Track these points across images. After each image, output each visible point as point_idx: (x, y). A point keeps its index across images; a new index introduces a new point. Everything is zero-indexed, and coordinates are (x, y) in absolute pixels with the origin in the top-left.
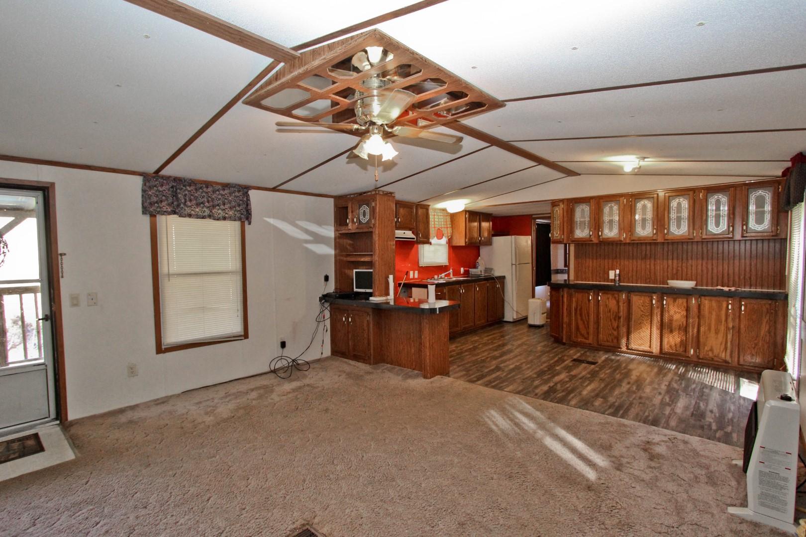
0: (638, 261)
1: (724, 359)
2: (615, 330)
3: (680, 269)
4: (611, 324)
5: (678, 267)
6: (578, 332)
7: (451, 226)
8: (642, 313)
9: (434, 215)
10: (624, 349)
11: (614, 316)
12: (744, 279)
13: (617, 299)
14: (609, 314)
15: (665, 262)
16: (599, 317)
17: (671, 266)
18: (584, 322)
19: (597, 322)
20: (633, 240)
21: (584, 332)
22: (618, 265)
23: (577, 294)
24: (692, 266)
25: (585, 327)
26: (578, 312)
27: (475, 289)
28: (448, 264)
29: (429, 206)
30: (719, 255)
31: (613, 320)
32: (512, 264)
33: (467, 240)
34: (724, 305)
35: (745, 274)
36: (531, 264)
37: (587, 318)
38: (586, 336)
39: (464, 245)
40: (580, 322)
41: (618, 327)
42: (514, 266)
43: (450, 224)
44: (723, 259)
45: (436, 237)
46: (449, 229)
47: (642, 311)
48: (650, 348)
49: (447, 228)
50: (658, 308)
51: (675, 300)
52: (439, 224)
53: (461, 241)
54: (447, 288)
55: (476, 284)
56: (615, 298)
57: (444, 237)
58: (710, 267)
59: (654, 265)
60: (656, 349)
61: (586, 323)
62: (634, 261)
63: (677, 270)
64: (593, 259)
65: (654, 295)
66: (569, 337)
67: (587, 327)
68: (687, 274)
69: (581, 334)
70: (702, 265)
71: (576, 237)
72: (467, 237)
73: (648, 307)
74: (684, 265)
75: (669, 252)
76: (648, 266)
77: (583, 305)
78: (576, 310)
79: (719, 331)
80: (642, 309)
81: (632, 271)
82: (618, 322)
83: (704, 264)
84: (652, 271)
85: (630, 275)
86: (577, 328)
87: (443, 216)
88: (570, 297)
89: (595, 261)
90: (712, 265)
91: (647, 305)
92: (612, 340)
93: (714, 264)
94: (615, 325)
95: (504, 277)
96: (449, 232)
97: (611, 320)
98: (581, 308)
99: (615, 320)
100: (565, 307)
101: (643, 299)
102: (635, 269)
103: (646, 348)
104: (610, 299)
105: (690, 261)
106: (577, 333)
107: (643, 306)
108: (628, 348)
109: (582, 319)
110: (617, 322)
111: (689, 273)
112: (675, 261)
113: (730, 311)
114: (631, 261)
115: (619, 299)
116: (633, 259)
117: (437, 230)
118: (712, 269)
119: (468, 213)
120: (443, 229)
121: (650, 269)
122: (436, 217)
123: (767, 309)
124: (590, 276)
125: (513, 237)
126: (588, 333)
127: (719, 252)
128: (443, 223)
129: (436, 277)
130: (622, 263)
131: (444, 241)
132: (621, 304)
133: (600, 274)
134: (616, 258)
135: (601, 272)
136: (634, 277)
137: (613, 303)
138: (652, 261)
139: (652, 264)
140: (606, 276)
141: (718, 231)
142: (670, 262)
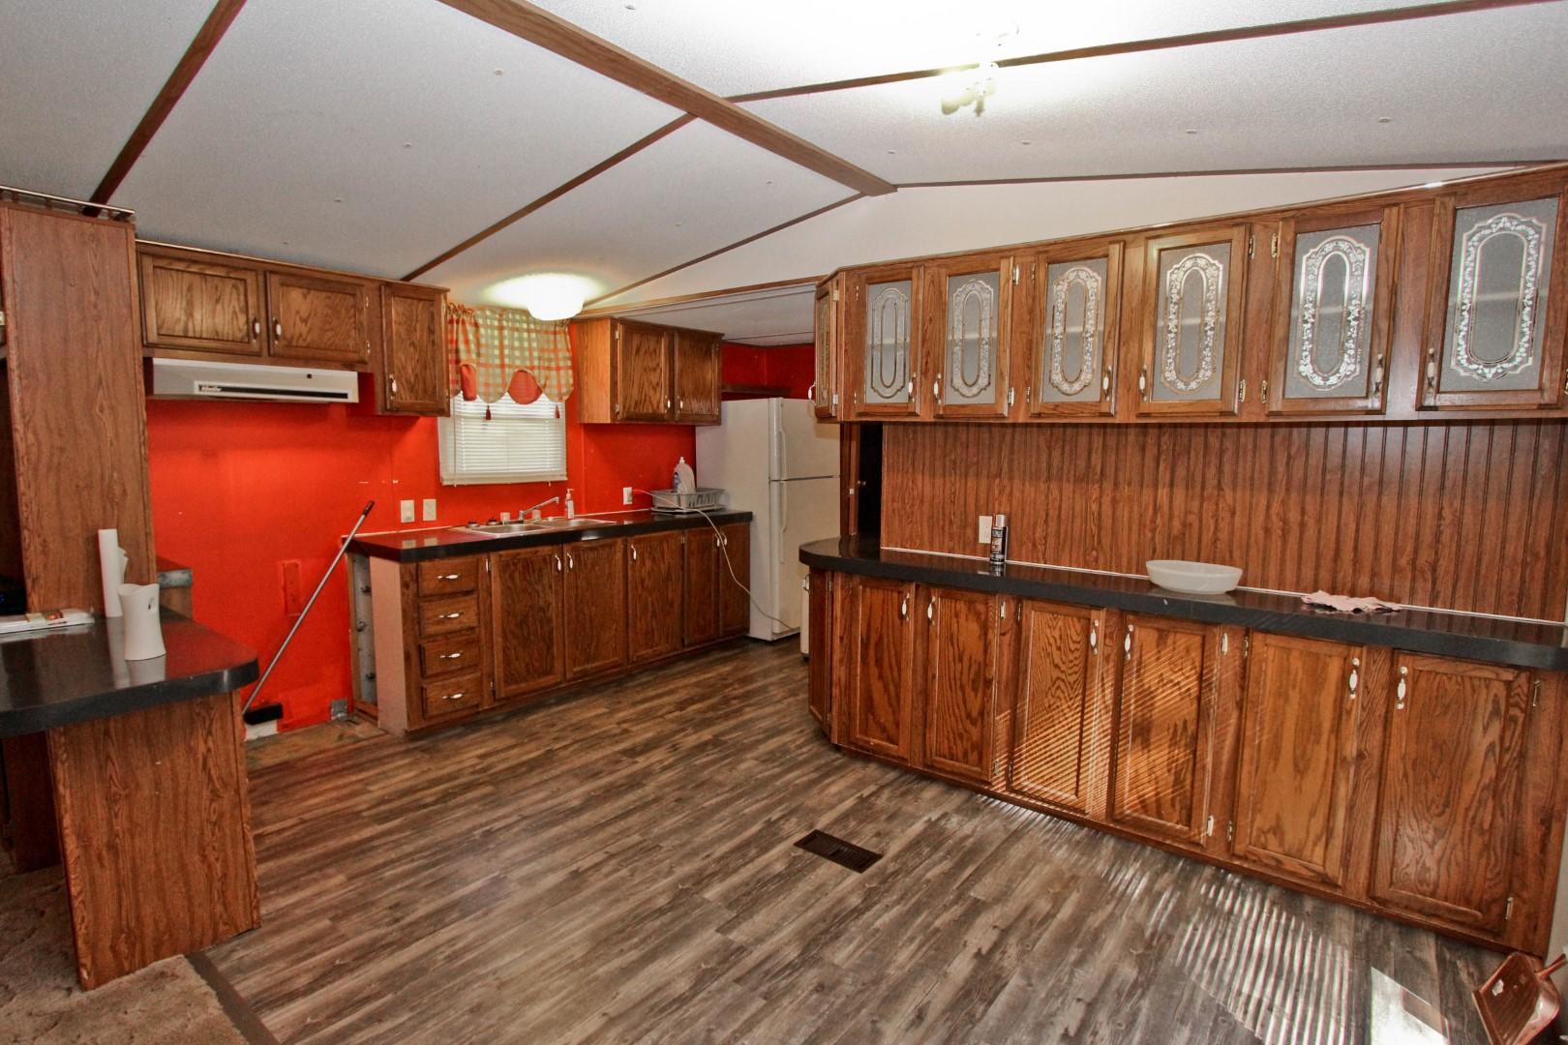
0: (1065, 485)
1: (1320, 869)
2: (974, 723)
3: (1193, 519)
4: (965, 702)
5: (1187, 512)
6: (871, 717)
7: (569, 363)
8: (1056, 674)
9: (501, 328)
10: (999, 787)
11: (972, 676)
12: (1414, 568)
13: (983, 617)
14: (959, 666)
15: (1147, 494)
16: (930, 675)
17: (1166, 509)
18: (886, 689)
19: (926, 694)
20: (1040, 415)
21: (885, 717)
22: (1004, 499)
23: (868, 590)
24: (1233, 514)
25: (891, 705)
26: (872, 653)
27: (626, 553)
28: (565, 479)
29: (446, 291)
30: (1328, 477)
31: (968, 690)
32: (771, 481)
33: (618, 408)
34: (1334, 669)
35: (1416, 551)
37: (896, 674)
38: (892, 731)
39: (609, 421)
40: (877, 687)
41: (982, 713)
42: (775, 485)
43: (565, 359)
44: (1341, 494)
45: (507, 396)
46: (562, 372)
47: (1057, 666)
48: (1076, 794)
49: (558, 369)
50: (1107, 659)
51: (1162, 637)
52: (523, 358)
53: (600, 410)
54: (494, 556)
55: (629, 539)
56: (978, 614)
57: (543, 396)
58: (1294, 516)
59: (1114, 502)
60: (1094, 802)
61: (892, 688)
62: (1053, 486)
63: (1186, 525)
64: (933, 475)
65: (1094, 613)
66: (847, 731)
67: (895, 705)
68: (1216, 540)
69: (878, 723)
70: (1268, 507)
71: (868, 399)
72: (620, 398)
73: (1077, 654)
74: (1209, 508)
75: (1163, 457)
76: (1094, 507)
77: (885, 627)
78: (865, 645)
79: (1307, 768)
80: (1057, 660)
81: (1046, 522)
82: (984, 694)
83: (1276, 507)
84: (1107, 522)
85: (1037, 535)
86: (869, 705)
87: (537, 332)
88: (852, 598)
89: (939, 481)
90: (1303, 512)
91: (1073, 647)
92: (965, 754)
93: (1309, 508)
94: (975, 706)
95: (747, 517)
96: (563, 381)
97: (962, 687)
98: (881, 638)
99: (975, 689)
100: (838, 632)
101: (1060, 623)
102: (1053, 513)
103: (1067, 796)
104: (962, 619)
105: (1228, 493)
106: (867, 720)
107: (1059, 649)
108: (1009, 787)
109: (881, 677)
110: (980, 694)
111: (1224, 535)
112: (1180, 494)
113: (1353, 696)
114: (1043, 486)
115: (987, 619)
116: (1049, 479)
117: (516, 375)
118: (1302, 525)
119: (620, 327)
120: (536, 372)
121: (1099, 514)
122: (506, 332)
123: (1496, 702)
124: (926, 531)
125: (774, 400)
126: (897, 725)
127: (1329, 466)
128: (536, 354)
129: (505, 517)
130: (1017, 494)
131: (545, 407)
132: (994, 637)
133: (951, 522)
134: (999, 475)
135: (957, 520)
136: (1051, 541)
137: (968, 631)
138: (1108, 486)
139: (1106, 500)
140: (969, 532)
141: (1328, 383)
142: (1163, 493)
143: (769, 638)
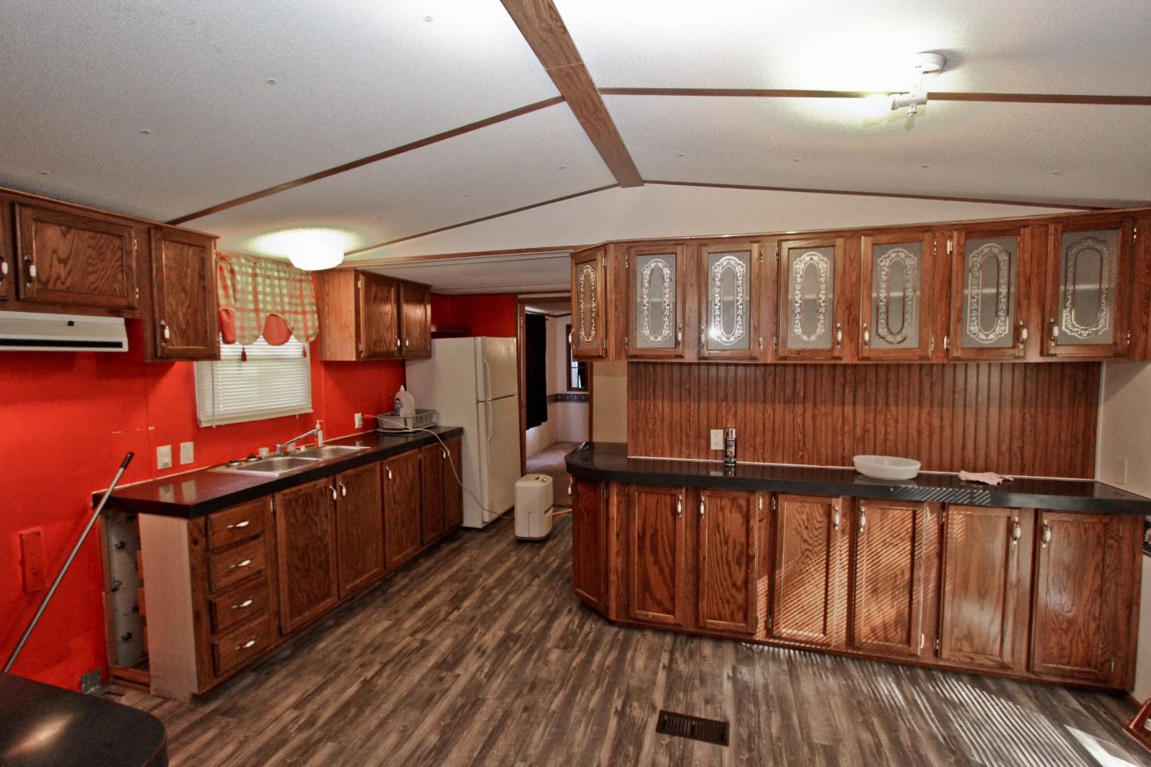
0: (777, 405)
1: (999, 659)
2: (738, 589)
3: (870, 426)
4: (730, 575)
5: (865, 423)
6: (647, 595)
7: (315, 308)
8: (806, 546)
9: (255, 275)
10: (760, 634)
11: (736, 555)
12: (1010, 453)
13: (745, 509)
14: (725, 548)
15: (838, 409)
16: (701, 558)
17: (851, 420)
18: (661, 571)
19: (697, 571)
20: (785, 358)
21: (661, 593)
22: (730, 418)
23: (643, 496)
24: (897, 421)
25: (666, 583)
26: (648, 544)
27: (383, 474)
28: (311, 411)
30: (957, 396)
31: (733, 565)
32: (478, 402)
33: (362, 347)
34: (1001, 525)
35: (1011, 440)
36: (516, 397)
37: (670, 559)
38: (667, 604)
39: (354, 359)
40: (653, 571)
41: (746, 582)
42: (481, 405)
43: (311, 304)
44: (965, 406)
45: (261, 339)
46: (309, 316)
47: (805, 541)
48: (825, 634)
49: (304, 313)
50: (843, 532)
51: (883, 512)
52: (274, 303)
53: (344, 349)
54: (279, 496)
55: (385, 461)
56: (740, 507)
57: (292, 338)
58: (936, 423)
59: (814, 417)
60: (837, 636)
61: (667, 570)
62: (768, 406)
63: (865, 431)
64: (671, 400)
65: (834, 500)
66: (626, 608)
67: (671, 582)
68: (886, 439)
69: (654, 600)
70: (919, 417)
71: (640, 344)
72: (363, 339)
73: (821, 531)
74: (880, 418)
75: (848, 384)
76: (799, 420)
77: (659, 524)
78: (642, 538)
79: (987, 591)
80: (806, 537)
81: (764, 432)
82: (748, 567)
83: (924, 417)
84: (809, 431)
85: (757, 442)
86: (646, 586)
87: (287, 280)
88: (628, 503)
89: (676, 405)
90: (942, 419)
91: (817, 525)
92: (732, 615)
93: (945, 416)
94: (739, 576)
95: (460, 431)
96: (310, 324)
97: (728, 564)
98: (656, 532)
99: (739, 564)
100: (614, 529)
101: (807, 509)
102: (768, 425)
103: (817, 635)
104: (727, 512)
105: (893, 408)
106: (645, 598)
107: (807, 528)
108: (769, 632)
109: (656, 562)
110: (743, 568)
111: (891, 437)
112: (860, 409)
113: (1015, 542)
114: (760, 407)
115: (748, 510)
116: (764, 402)
117: (268, 320)
118: (942, 428)
119: (362, 278)
120: (287, 316)
121: (804, 427)
122: (260, 280)
123: (1099, 537)
124: (666, 442)
125: (479, 339)
126: (673, 598)
127: (957, 389)
128: (286, 300)
129: (264, 452)
130: (740, 412)
131: (294, 347)
132: (755, 524)
133: (688, 436)
134: (726, 399)
135: (692, 434)
136: (768, 445)
137: (733, 521)
138: (809, 406)
139: (809, 415)
140: (703, 442)
141: (989, 338)
142: (849, 409)
143: (480, 526)
